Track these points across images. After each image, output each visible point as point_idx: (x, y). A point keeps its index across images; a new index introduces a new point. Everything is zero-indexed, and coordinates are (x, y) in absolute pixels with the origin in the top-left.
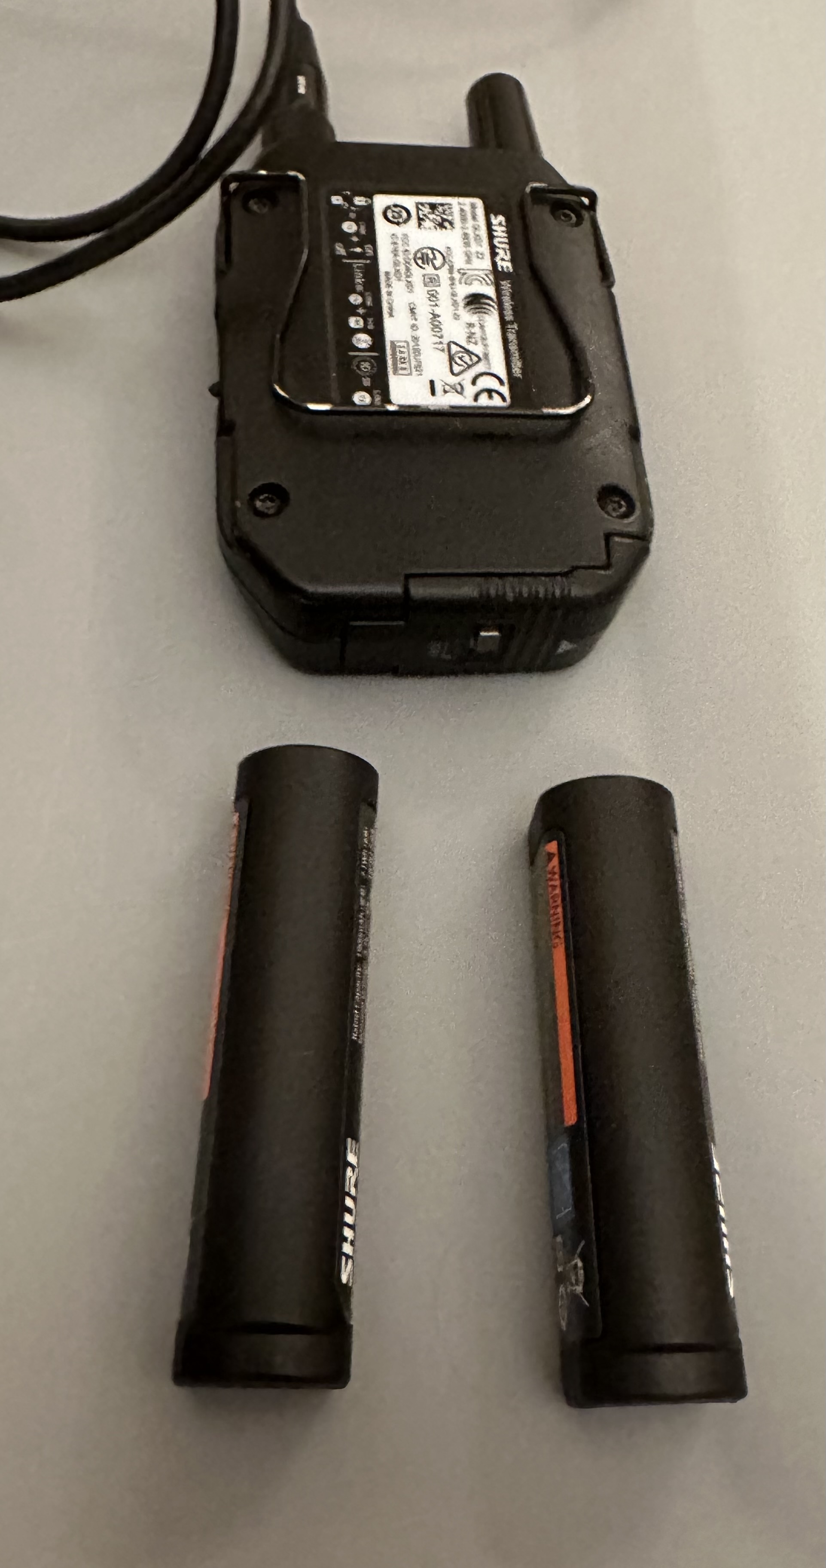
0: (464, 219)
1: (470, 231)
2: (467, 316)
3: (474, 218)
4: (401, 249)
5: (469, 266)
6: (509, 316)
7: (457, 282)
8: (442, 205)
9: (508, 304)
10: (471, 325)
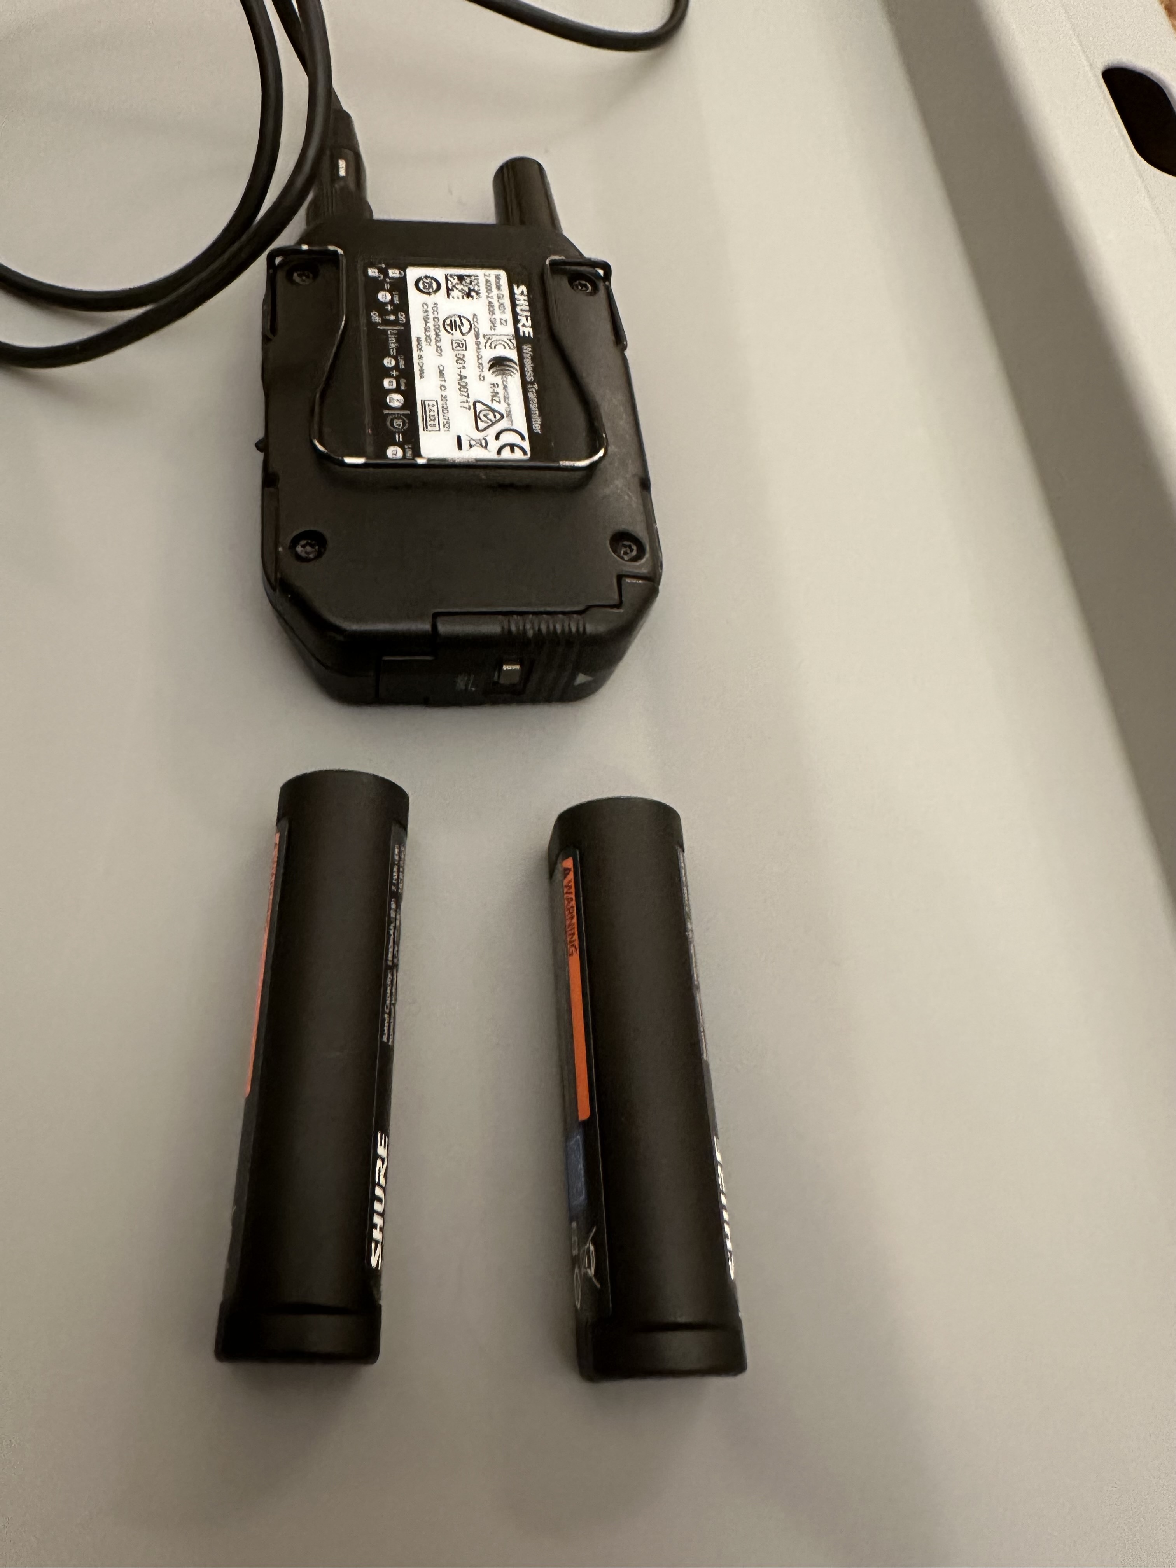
0: (489, 290)
1: (495, 302)
2: (491, 377)
3: (499, 288)
4: (431, 316)
5: (493, 332)
6: (530, 376)
7: (482, 346)
8: (469, 276)
9: (529, 366)
10: (494, 385)
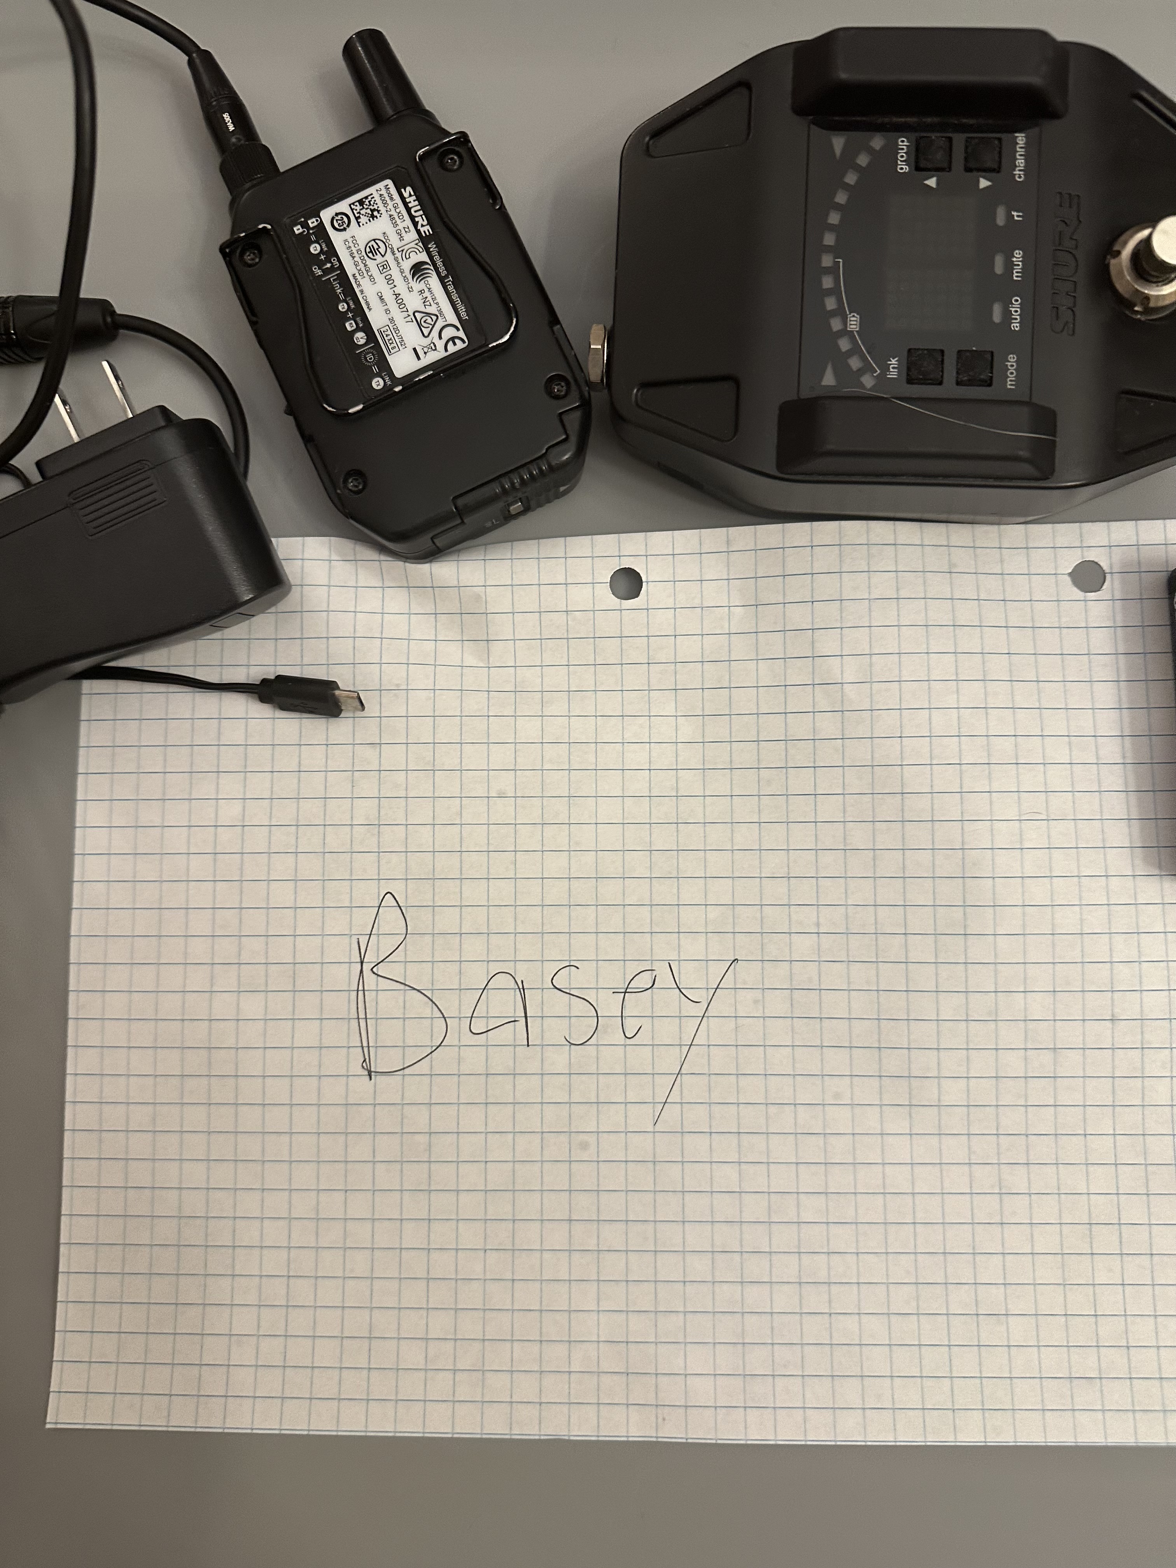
0: (385, 204)
1: (393, 212)
2: (417, 286)
3: (392, 199)
4: (354, 250)
5: (403, 243)
6: (443, 271)
7: (400, 260)
9: (439, 263)
10: (421, 292)
